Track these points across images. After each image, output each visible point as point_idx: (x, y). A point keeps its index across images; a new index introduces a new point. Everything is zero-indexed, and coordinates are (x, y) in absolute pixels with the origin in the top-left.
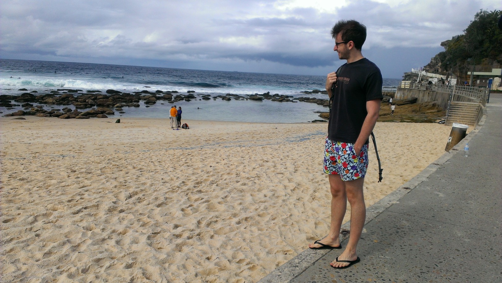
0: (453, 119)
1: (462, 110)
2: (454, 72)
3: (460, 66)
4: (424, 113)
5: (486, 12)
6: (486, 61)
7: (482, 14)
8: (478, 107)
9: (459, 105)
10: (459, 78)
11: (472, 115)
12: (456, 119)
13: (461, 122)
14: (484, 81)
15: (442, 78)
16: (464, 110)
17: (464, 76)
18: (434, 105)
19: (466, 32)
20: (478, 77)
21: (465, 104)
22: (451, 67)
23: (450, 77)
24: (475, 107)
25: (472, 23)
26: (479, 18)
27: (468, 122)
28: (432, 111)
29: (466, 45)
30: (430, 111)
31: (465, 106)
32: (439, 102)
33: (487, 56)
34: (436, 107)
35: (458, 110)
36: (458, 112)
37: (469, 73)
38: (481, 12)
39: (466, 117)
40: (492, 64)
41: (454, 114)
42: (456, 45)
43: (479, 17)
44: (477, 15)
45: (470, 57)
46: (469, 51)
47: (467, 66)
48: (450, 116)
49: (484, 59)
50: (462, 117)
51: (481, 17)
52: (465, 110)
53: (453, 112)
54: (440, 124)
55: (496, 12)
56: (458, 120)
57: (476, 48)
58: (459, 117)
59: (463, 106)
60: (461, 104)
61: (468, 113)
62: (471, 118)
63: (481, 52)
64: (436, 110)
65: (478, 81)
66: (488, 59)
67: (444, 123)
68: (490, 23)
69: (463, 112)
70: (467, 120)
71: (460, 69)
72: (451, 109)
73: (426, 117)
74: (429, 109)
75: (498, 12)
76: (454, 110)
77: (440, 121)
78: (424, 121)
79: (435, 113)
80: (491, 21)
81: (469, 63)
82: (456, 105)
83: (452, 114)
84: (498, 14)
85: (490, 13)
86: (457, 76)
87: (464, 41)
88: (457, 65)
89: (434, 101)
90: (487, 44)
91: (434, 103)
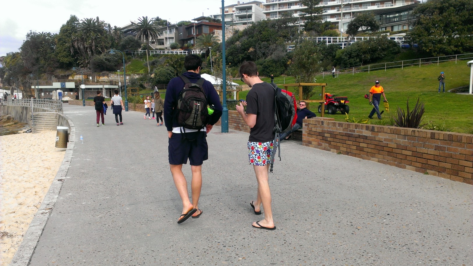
0: (38, 127)
1: (44, 119)
2: (18, 87)
3: (22, 81)
4: (3, 127)
5: (35, 33)
6: (45, 76)
7: (32, 34)
8: (56, 115)
9: (40, 115)
10: (23, 92)
11: (53, 122)
12: (41, 127)
13: (46, 129)
14: (47, 93)
15: (6, 93)
16: (45, 119)
17: (28, 90)
18: (9, 119)
19: (21, 50)
20: (41, 90)
21: (45, 114)
22: (14, 82)
23: (15, 91)
24: (54, 115)
25: (25, 42)
26: (30, 39)
27: (52, 128)
28: (9, 124)
29: (24, 62)
30: (7, 125)
31: (45, 115)
32: (13, 115)
33: (45, 72)
34: (11, 120)
35: (40, 119)
36: (41, 121)
37: (33, 87)
38: (31, 33)
39: (49, 124)
40: (51, 79)
41: (38, 123)
42: (13, 62)
43: (30, 37)
44: (28, 35)
45: (31, 72)
46: (28, 67)
47: (29, 81)
48: (35, 125)
49: (43, 74)
50: (45, 125)
51: (32, 37)
52: (47, 119)
53: (36, 121)
54: (28, 133)
55: (43, 33)
56: (43, 128)
57: (34, 65)
58: (43, 125)
59: (44, 115)
60: (41, 114)
61: (50, 121)
62: (53, 124)
63: (39, 68)
64: (13, 123)
65: (43, 94)
66: (46, 74)
67: (31, 132)
68: (41, 43)
69: (45, 121)
70: (50, 126)
71: (23, 84)
72: (35, 119)
73: (7, 130)
74: (4, 122)
75: (46, 34)
76: (37, 119)
77: (27, 131)
78: (6, 133)
79: (13, 126)
80: (42, 41)
81: (30, 78)
82: (38, 116)
83: (37, 123)
84: (46, 35)
85: (39, 34)
86: (22, 90)
87: (21, 58)
88: (20, 80)
89: (7, 114)
90: (42, 62)
91: (8, 116)
